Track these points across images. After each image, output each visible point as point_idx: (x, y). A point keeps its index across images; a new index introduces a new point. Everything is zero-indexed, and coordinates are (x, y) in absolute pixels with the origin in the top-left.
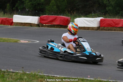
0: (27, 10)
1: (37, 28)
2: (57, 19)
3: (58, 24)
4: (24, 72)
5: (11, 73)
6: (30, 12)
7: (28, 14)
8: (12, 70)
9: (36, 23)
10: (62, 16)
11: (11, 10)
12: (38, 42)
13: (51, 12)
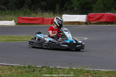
0: (76, 9)
1: (85, 25)
2: (104, 16)
3: (105, 21)
4: (71, 68)
5: (58, 70)
6: (78, 11)
7: (77, 13)
8: (59, 66)
9: (85, 22)
10: (108, 13)
11: (61, 11)
12: (86, 38)
13: (98, 10)
